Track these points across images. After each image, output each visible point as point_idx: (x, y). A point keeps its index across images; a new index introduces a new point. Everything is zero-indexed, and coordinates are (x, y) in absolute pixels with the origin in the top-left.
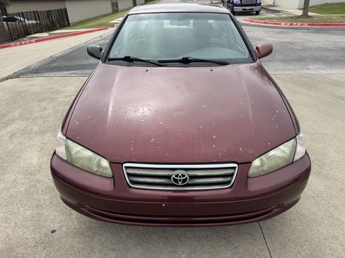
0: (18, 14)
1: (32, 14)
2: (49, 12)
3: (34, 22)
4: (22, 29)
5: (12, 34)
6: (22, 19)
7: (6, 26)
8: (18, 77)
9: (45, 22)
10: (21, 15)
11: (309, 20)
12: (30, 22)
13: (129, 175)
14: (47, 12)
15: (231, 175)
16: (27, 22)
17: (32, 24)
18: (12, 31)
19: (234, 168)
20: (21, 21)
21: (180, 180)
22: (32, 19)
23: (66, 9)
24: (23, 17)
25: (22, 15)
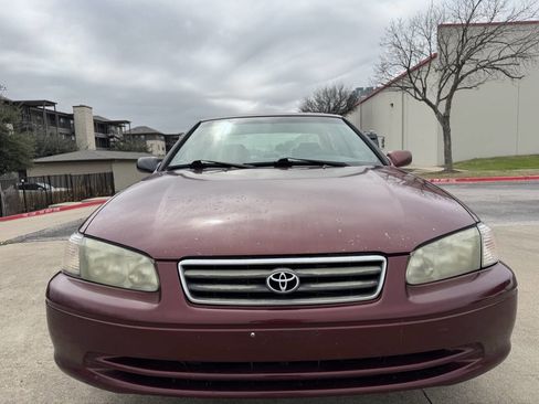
0: (43, 179)
1: (63, 179)
2: (87, 177)
3: (63, 189)
4: (44, 198)
5: (28, 203)
6: (47, 186)
7: (21, 195)
8: (22, 241)
9: (79, 188)
10: (46, 179)
11: (456, 175)
12: (58, 190)
13: (189, 280)
14: (85, 175)
15: (376, 276)
16: (53, 189)
17: (61, 192)
18: (28, 200)
19: (379, 263)
20: (45, 189)
21: (283, 284)
22: (61, 187)
23: (112, 174)
24: (50, 184)
25: (48, 180)
